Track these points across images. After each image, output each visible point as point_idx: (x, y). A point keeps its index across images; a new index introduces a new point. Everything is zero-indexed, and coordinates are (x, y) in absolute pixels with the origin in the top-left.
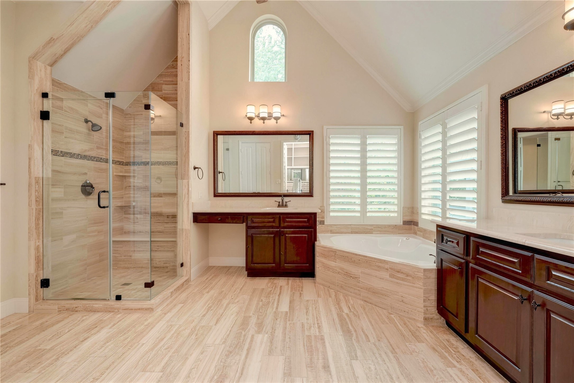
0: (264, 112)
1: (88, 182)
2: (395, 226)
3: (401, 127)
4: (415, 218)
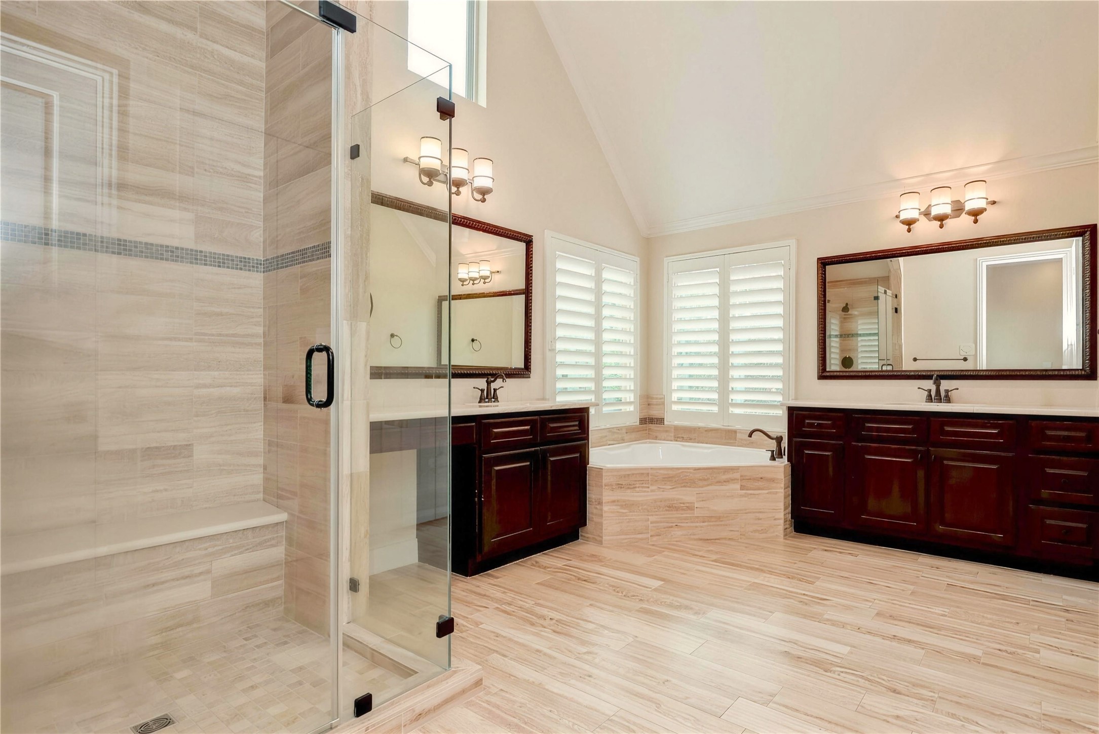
3: (637, 259)
4: (655, 413)
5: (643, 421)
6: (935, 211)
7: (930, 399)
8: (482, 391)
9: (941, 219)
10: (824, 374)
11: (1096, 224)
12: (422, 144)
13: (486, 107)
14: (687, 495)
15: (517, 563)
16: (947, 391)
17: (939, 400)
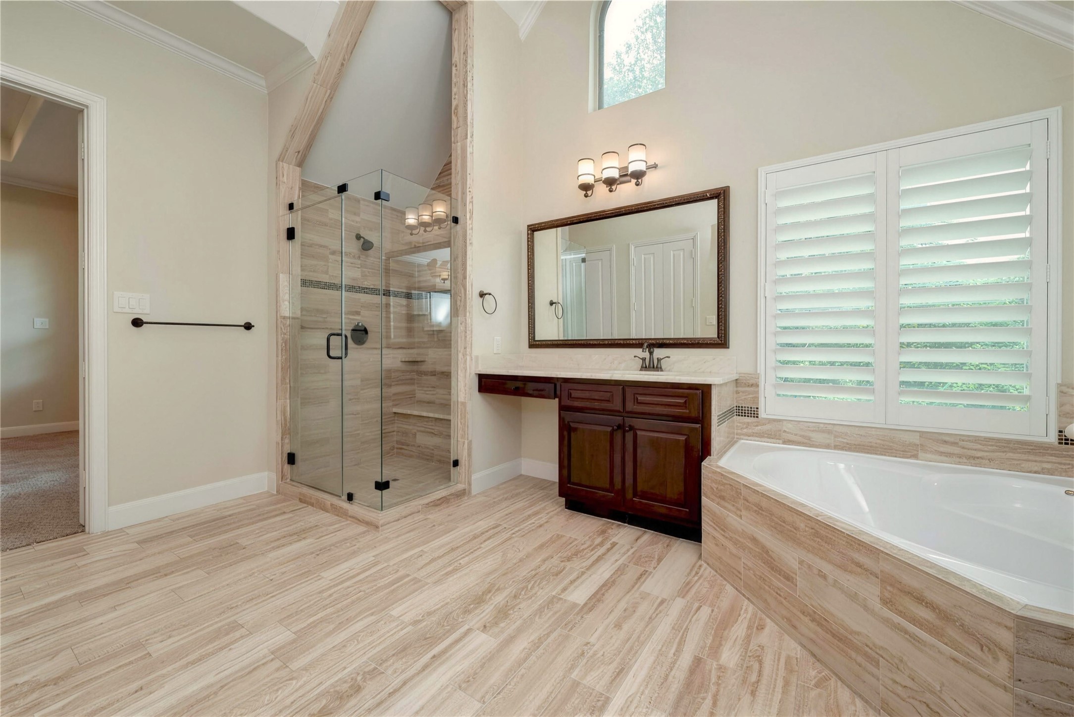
0: (611, 167)
1: (360, 324)
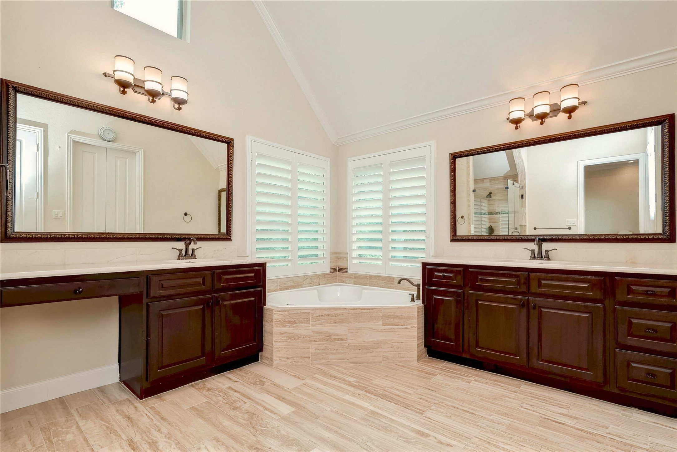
2: (324, 276)
3: (329, 160)
4: (341, 264)
5: (334, 270)
6: (537, 111)
7: (533, 257)
8: (181, 250)
9: (542, 117)
10: (455, 238)
11: (674, 114)
12: (116, 63)
13: (190, 43)
14: (340, 330)
15: (222, 375)
16: (547, 251)
17: (541, 258)
